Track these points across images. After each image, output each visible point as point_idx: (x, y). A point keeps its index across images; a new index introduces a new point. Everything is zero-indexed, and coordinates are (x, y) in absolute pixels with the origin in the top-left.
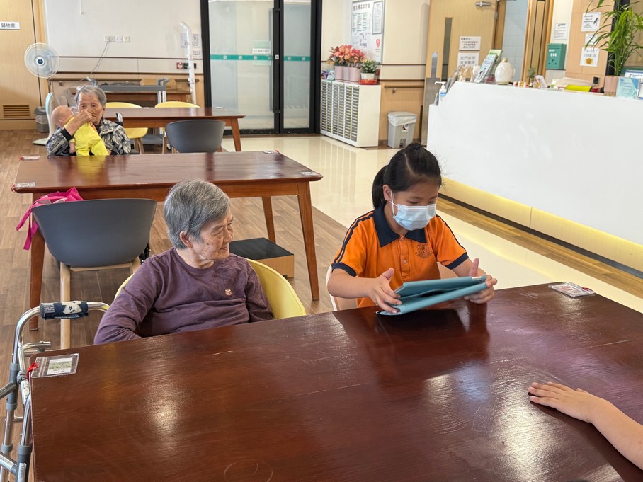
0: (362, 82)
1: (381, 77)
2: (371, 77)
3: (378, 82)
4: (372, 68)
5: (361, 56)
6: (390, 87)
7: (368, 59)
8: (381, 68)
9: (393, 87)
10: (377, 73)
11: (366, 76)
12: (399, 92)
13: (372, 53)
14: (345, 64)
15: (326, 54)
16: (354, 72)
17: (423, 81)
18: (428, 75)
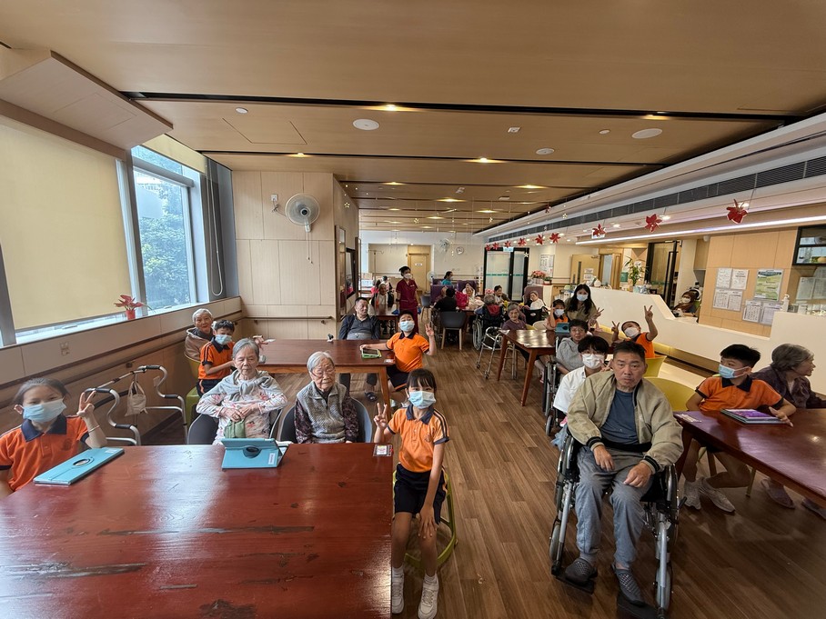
0: (544, 284)
3: (551, 284)
6: (555, 286)
11: (546, 282)
13: (548, 274)
14: (537, 277)
15: (530, 274)
17: (569, 284)
18: (572, 282)
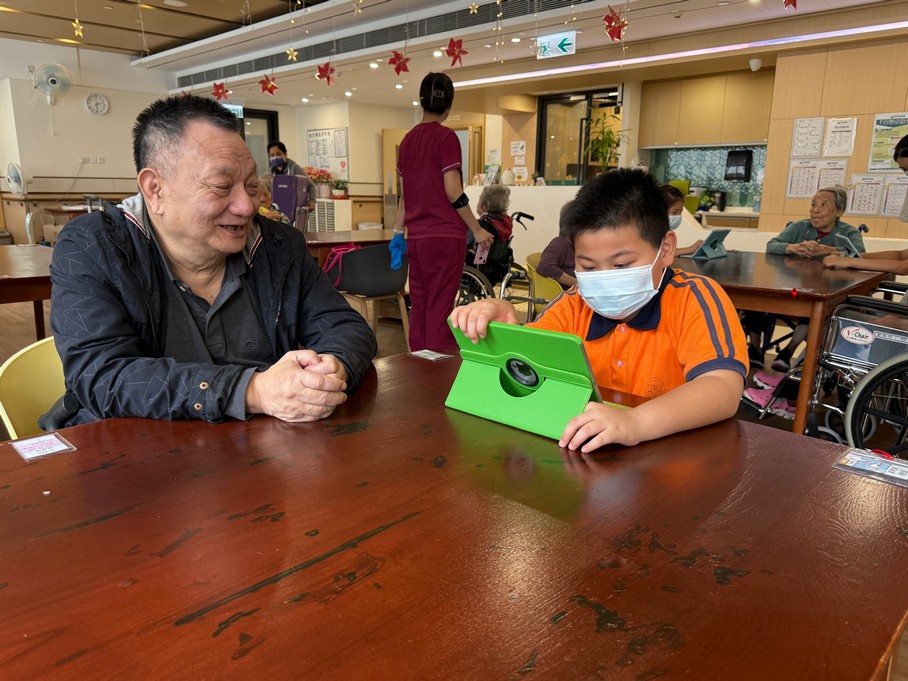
0: (333, 197)
1: (350, 193)
2: (341, 193)
3: (346, 197)
4: (341, 185)
5: (329, 176)
6: (358, 202)
7: (334, 178)
8: (349, 186)
9: (360, 201)
10: (346, 189)
11: (336, 192)
12: (364, 205)
13: (338, 174)
16: (325, 189)
17: (382, 197)
18: (386, 192)
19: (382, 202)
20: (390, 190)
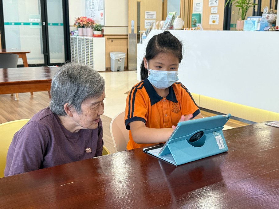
0: (94, 36)
1: (105, 33)
2: (99, 33)
3: (103, 36)
4: (99, 28)
5: (93, 22)
6: (110, 39)
7: (96, 23)
8: (104, 28)
9: (112, 38)
10: (102, 31)
11: (97, 33)
12: (114, 41)
13: (98, 21)
14: (83, 27)
15: (72, 22)
16: (89, 30)
17: (127, 35)
18: (130, 32)
19: (127, 38)
20: (133, 31)
